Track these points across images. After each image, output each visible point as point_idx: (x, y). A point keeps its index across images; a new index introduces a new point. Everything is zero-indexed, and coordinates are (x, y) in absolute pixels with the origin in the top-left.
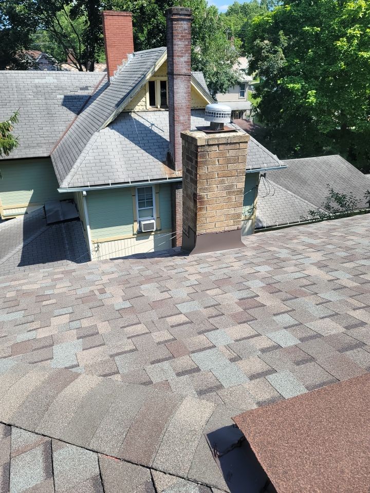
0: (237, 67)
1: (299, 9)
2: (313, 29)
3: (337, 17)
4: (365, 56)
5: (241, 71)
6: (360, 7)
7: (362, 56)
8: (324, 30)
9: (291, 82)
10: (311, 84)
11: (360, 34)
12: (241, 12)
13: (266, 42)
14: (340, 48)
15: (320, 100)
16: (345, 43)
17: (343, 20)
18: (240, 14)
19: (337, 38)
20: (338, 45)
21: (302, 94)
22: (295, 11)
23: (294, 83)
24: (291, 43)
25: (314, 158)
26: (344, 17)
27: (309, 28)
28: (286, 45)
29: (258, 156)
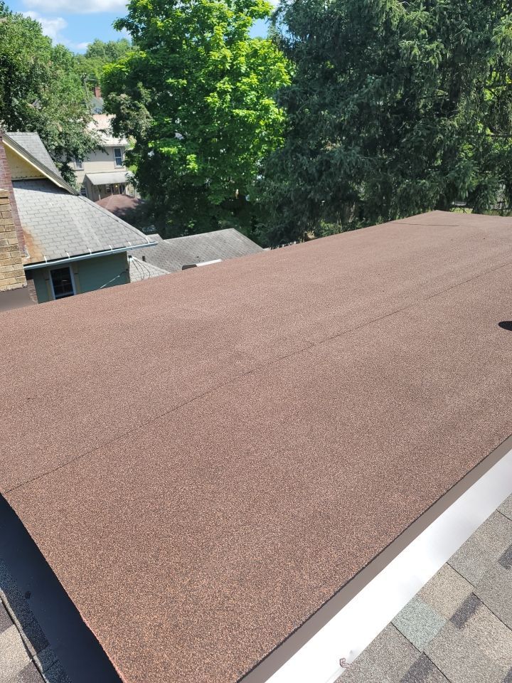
0: (94, 126)
1: (157, 56)
2: (178, 82)
3: (203, 68)
4: (241, 114)
5: (100, 133)
6: (225, 57)
7: (238, 115)
8: (192, 83)
9: (164, 145)
10: (189, 147)
11: (231, 88)
12: (107, 54)
13: (124, 96)
14: (212, 105)
15: (202, 165)
16: (216, 99)
17: (210, 72)
18: (106, 57)
19: (207, 93)
20: (209, 101)
21: (180, 159)
22: (152, 59)
23: (169, 146)
24: (156, 98)
25: (206, 235)
26: (211, 68)
27: (173, 81)
28: (150, 100)
29: (118, 233)
